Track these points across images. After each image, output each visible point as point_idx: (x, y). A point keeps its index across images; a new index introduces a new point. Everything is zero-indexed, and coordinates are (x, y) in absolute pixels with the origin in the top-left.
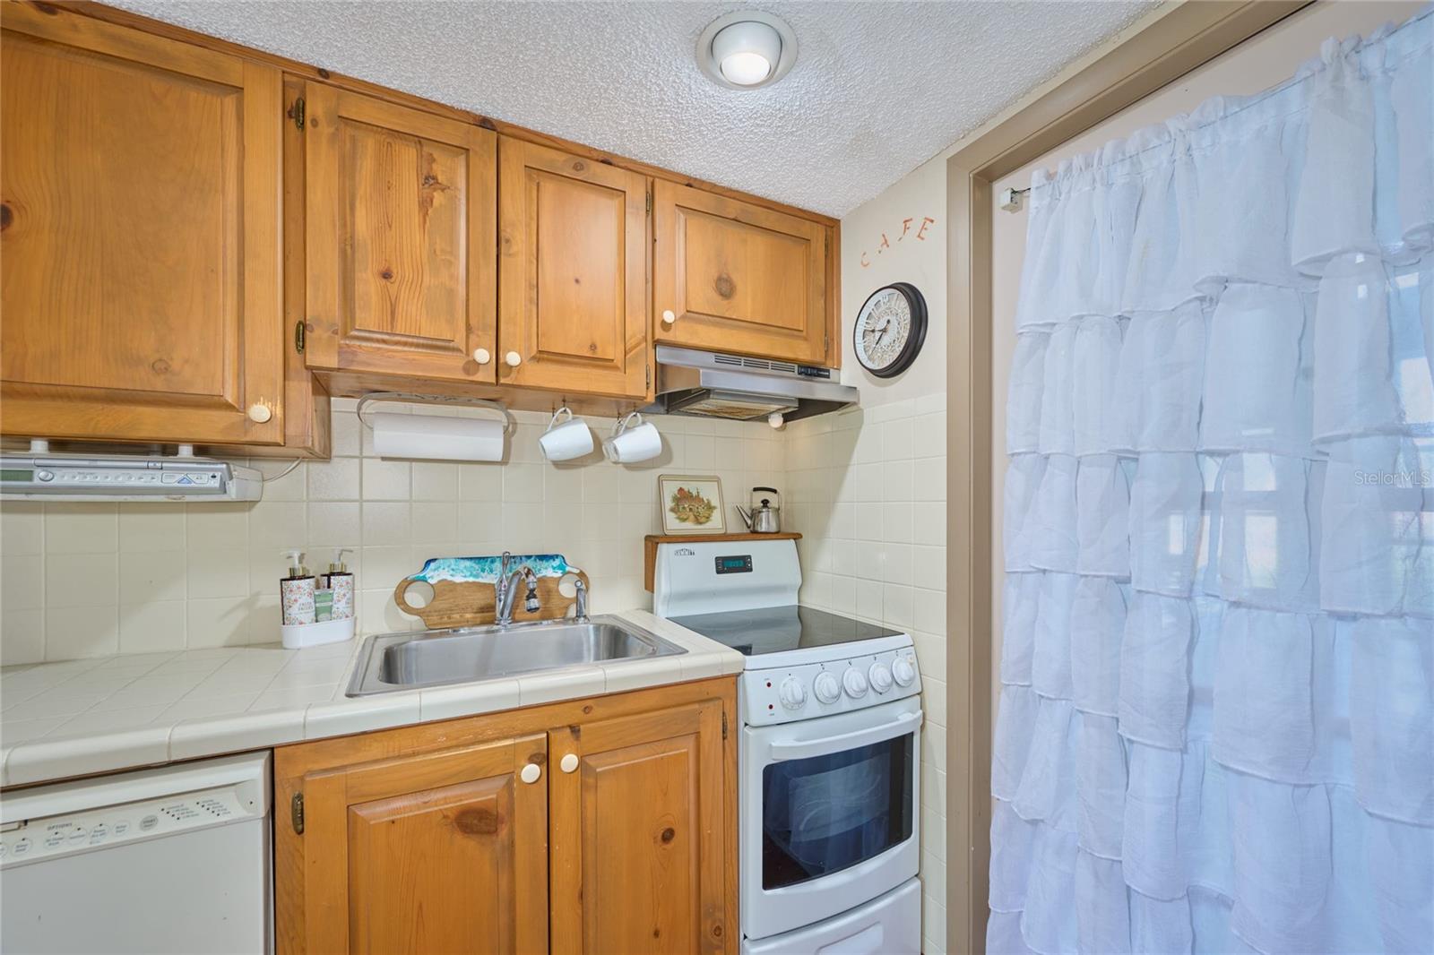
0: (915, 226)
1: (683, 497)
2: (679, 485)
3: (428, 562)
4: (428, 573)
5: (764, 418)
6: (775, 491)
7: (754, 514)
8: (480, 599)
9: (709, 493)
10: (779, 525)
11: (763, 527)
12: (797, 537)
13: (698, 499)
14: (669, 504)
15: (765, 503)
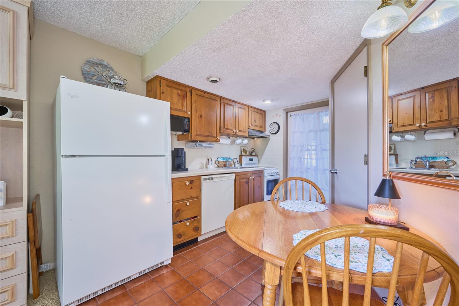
0: (278, 115)
1: (244, 150)
2: (243, 148)
3: (218, 158)
4: (218, 159)
5: (254, 138)
6: (254, 149)
7: (252, 153)
8: (224, 163)
9: (246, 149)
10: (255, 154)
11: (253, 154)
12: (257, 156)
13: (245, 150)
14: (242, 151)
15: (253, 151)
